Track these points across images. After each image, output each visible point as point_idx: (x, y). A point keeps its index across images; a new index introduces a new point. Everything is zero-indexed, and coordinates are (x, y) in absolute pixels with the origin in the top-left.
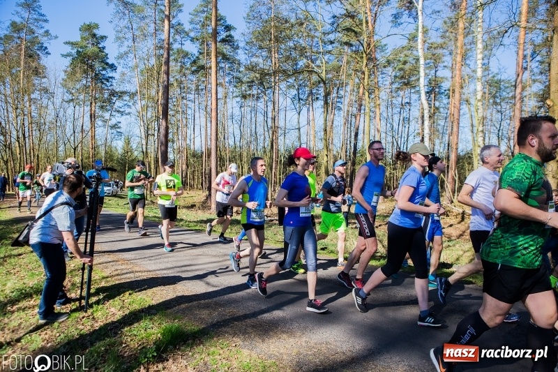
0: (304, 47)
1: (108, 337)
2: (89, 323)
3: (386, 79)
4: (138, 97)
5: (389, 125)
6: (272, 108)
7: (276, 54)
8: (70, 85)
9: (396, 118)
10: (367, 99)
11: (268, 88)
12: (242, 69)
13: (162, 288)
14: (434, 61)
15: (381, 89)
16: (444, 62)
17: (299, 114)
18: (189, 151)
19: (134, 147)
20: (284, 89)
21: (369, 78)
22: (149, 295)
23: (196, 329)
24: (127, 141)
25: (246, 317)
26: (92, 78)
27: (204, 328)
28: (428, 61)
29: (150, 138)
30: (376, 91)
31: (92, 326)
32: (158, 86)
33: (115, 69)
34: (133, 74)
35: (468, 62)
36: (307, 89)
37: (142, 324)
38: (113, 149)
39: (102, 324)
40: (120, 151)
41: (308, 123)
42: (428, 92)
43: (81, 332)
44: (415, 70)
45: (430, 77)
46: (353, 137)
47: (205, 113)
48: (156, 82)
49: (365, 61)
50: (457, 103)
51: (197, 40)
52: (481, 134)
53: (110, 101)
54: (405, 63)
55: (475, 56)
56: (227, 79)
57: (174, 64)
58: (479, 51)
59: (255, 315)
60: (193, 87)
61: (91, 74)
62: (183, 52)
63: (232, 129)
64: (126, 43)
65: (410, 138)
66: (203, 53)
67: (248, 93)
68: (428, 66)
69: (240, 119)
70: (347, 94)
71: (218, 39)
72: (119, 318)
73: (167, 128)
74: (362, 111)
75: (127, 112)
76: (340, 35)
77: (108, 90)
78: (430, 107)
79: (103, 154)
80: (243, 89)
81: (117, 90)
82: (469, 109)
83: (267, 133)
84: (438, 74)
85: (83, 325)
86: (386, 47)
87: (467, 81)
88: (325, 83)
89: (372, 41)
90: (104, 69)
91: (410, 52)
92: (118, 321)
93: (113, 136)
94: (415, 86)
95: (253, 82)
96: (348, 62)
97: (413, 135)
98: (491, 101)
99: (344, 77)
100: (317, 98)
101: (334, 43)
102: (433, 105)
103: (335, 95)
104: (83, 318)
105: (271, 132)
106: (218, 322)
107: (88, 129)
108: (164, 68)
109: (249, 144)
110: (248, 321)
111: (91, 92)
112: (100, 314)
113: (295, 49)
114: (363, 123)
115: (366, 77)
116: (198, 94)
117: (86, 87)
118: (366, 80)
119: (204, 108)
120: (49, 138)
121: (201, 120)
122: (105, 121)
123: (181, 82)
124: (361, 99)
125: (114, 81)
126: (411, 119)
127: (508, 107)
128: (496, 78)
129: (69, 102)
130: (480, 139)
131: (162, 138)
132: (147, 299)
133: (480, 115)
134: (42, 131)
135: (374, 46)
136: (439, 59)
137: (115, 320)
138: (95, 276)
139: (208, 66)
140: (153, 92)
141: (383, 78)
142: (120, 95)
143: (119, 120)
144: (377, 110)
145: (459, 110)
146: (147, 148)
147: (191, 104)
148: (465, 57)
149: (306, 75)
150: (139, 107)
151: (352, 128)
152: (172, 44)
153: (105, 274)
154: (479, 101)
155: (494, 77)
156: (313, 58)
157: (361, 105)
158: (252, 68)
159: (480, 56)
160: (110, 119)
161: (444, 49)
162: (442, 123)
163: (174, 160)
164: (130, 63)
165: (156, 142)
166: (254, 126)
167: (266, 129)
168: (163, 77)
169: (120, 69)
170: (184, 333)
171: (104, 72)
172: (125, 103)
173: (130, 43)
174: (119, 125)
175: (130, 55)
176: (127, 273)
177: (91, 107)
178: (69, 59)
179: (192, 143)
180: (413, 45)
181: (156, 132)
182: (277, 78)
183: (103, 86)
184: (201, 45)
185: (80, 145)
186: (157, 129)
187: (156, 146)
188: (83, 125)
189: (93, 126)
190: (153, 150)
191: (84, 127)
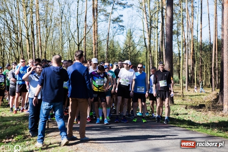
18: (196, 44)
19: (136, 41)
24: (129, 35)
29: (154, 31)
38: (115, 44)
40: (122, 46)
73: (172, 19)
75: (129, 4)
79: (105, 50)
93: (115, 30)
120: (55, 35)
122: (107, 15)
131: (167, 30)
134: (48, 27)
146: (150, 41)
163: (179, 54)
165: (160, 35)
174: (121, 18)
177: (93, 1)
181: (160, 24)
185: (83, 41)
186: (160, 20)
187: (160, 39)
188: (86, 20)
189: (95, 21)
190: (156, 44)
191: (87, 22)
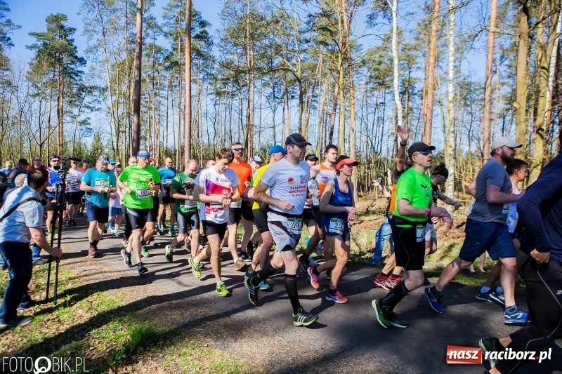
0: (280, 46)
1: (75, 340)
2: (55, 326)
3: (361, 79)
4: (108, 93)
5: (363, 124)
6: (247, 105)
7: (251, 51)
8: (36, 78)
9: (371, 117)
10: (342, 98)
11: (243, 86)
12: (216, 66)
13: (133, 288)
14: (408, 62)
15: (355, 89)
16: (417, 63)
17: (274, 112)
18: (162, 149)
19: (105, 143)
20: (259, 87)
21: (344, 77)
22: (119, 296)
23: (167, 329)
24: (97, 138)
25: (218, 316)
26: (60, 72)
27: (175, 328)
28: (402, 62)
29: (121, 134)
30: (351, 90)
31: (57, 329)
32: (130, 82)
33: (85, 64)
34: (103, 69)
35: (440, 64)
36: (283, 87)
37: (111, 326)
38: (83, 146)
39: (68, 327)
40: (90, 148)
41: (284, 122)
42: (401, 93)
43: (46, 336)
44: (390, 70)
45: (403, 77)
46: (328, 136)
47: (178, 110)
48: (127, 77)
49: (340, 61)
50: (430, 104)
51: (171, 35)
52: (452, 135)
53: (79, 95)
54: (380, 63)
55: (447, 58)
56: (201, 76)
57: (146, 59)
58: (451, 54)
59: (228, 314)
60: (167, 83)
61: (58, 68)
62: (156, 47)
63: (206, 126)
64: (96, 36)
65: (384, 138)
66: (177, 49)
67: (223, 90)
68: (402, 67)
69: (214, 116)
70: (322, 93)
71: (193, 35)
72: (86, 320)
73: (139, 126)
74: (337, 111)
75: (96, 108)
76: (316, 34)
77: (77, 84)
78: (404, 108)
79: (71, 151)
80: (218, 86)
81: (87, 85)
82: (442, 110)
83: (241, 131)
84: (412, 75)
85: (48, 328)
86: (361, 47)
87: (439, 83)
88: (300, 82)
89: (347, 40)
90: (73, 63)
91: (385, 52)
92: (86, 323)
93: (82, 132)
94: (389, 87)
95: (228, 79)
96: (324, 61)
97: (387, 135)
98: (462, 102)
99: (319, 76)
100: (293, 97)
101: (309, 41)
102: (406, 106)
103: (310, 94)
104: (48, 320)
105: (245, 130)
106: (190, 322)
107: (55, 125)
108: (135, 63)
109: (223, 142)
110: (221, 321)
111: (58, 86)
112: (66, 316)
113: (270, 47)
114: (337, 122)
115: (341, 76)
116: (171, 90)
117: (54, 81)
118: (341, 80)
119: (177, 105)
120: (13, 133)
121: (174, 117)
122: (73, 117)
123: (154, 78)
124: (336, 99)
125: (83, 75)
126: (385, 119)
127: (478, 109)
128: (467, 81)
129: (34, 96)
130: (451, 140)
131: (134, 135)
132: (117, 300)
133: (452, 116)
134: (4, 126)
135: (350, 45)
136: (413, 60)
137: (82, 322)
138: (62, 277)
139: (182, 61)
140: (124, 88)
141: (358, 78)
142: (90, 90)
143: (88, 116)
144: (352, 110)
145: (432, 111)
146: (117, 145)
147: (164, 101)
148: (437, 59)
149: (282, 73)
150: (109, 103)
151: (327, 127)
152: (144, 38)
153: (72, 275)
154: (450, 102)
155: (465, 79)
156: (289, 56)
157: (336, 105)
158: (227, 65)
159: (452, 59)
160: (79, 115)
161: (417, 50)
162: (415, 123)
164: (100, 57)
165: (128, 139)
166: (228, 124)
167: (241, 128)
168: (135, 72)
169: (89, 63)
170: (155, 334)
171: (72, 66)
172: (95, 98)
173: (100, 36)
174: (89, 121)
175: (100, 49)
176: (95, 274)
177: (58, 102)
178: (35, 51)
179: (165, 141)
180: (388, 46)
181: (127, 129)
182: (252, 75)
183: (72, 80)
184: (175, 40)
185: (47, 141)
186: (128, 126)
187: (127, 143)
188: (49, 121)
189: (61, 122)
190: (124, 148)
191: (51, 123)
